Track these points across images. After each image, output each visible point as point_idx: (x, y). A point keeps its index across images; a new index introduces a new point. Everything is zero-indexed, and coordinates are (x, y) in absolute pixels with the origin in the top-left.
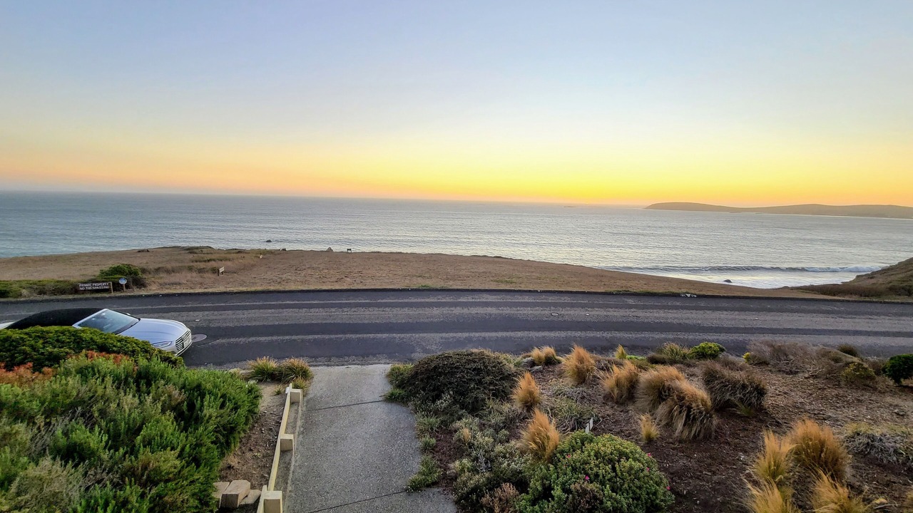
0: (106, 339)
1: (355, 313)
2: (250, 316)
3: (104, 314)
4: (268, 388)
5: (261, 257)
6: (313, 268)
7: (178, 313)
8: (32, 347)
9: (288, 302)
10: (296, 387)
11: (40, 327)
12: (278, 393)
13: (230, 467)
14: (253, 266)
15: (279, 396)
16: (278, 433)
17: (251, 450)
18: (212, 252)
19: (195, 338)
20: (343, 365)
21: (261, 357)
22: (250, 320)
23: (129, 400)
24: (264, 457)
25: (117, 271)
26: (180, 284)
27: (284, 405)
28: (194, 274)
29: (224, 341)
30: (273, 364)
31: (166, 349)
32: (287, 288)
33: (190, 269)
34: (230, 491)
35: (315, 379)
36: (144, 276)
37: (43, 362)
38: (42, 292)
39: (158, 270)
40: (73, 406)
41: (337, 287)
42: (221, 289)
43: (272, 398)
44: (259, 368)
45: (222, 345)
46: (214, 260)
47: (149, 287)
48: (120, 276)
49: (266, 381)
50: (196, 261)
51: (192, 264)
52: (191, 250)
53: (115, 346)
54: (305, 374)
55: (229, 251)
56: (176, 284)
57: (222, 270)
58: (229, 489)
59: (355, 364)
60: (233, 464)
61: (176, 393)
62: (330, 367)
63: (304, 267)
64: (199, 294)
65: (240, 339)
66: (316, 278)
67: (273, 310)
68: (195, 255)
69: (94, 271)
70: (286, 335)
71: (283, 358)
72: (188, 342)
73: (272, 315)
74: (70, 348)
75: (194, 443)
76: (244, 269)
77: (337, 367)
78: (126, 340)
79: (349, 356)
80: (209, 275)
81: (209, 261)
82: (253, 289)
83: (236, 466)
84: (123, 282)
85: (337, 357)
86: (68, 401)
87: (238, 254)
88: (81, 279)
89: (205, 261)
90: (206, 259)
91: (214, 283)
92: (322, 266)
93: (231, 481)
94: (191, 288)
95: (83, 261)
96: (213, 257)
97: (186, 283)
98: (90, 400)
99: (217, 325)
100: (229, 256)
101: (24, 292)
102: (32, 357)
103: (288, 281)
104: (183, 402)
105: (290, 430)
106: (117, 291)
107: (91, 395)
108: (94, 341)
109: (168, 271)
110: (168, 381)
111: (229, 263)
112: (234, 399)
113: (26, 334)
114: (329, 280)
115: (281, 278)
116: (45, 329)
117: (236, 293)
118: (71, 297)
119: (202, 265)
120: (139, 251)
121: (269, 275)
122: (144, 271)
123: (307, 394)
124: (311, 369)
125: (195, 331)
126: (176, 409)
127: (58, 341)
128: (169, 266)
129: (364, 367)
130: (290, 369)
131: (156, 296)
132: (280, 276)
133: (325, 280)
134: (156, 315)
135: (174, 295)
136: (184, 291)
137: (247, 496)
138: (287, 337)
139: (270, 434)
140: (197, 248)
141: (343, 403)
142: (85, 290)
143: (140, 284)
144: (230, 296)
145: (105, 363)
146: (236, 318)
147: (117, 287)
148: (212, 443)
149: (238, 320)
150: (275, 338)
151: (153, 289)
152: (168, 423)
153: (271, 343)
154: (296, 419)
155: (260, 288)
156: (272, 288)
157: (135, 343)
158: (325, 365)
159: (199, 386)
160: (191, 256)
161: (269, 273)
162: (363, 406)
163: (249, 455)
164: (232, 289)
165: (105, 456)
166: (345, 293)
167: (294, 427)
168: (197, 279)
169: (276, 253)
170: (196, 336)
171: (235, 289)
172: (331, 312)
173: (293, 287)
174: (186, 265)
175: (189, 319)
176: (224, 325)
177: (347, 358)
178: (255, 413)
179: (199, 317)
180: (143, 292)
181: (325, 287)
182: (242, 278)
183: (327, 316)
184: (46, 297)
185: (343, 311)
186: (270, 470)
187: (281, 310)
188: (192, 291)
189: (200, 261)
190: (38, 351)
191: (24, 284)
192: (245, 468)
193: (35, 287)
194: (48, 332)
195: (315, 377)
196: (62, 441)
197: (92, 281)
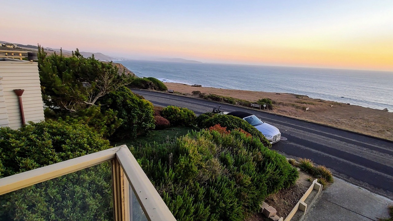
0: (248, 126)
1: (382, 157)
2: (311, 136)
3: (253, 117)
4: (305, 175)
5: (332, 106)
6: (364, 119)
7: (280, 125)
8: (228, 122)
9: (336, 135)
10: (320, 182)
11: (233, 116)
12: (309, 180)
13: (273, 200)
14: (325, 110)
15: (308, 182)
16: (300, 199)
17: (284, 199)
18: (307, 99)
19: (282, 138)
20: (357, 185)
21: (307, 158)
22: (311, 138)
23: (245, 151)
24: (289, 205)
25: (264, 100)
26: (286, 112)
27: (308, 187)
28: (294, 109)
29: (294, 144)
30: (312, 165)
31: (268, 138)
32: (339, 127)
33: (293, 105)
34: (267, 209)
35: (334, 184)
36: (273, 105)
37: (230, 128)
38: (240, 104)
39: (280, 103)
40: (230, 146)
41: (376, 135)
42: (303, 119)
43: (304, 181)
44: (304, 164)
45: (292, 146)
46: (306, 103)
47: (273, 110)
48: (264, 103)
49: (305, 172)
50: (297, 102)
51: (295, 103)
52: (297, 96)
53: (250, 130)
54: (328, 179)
55: (315, 100)
56: (284, 111)
57: (307, 109)
58: (268, 208)
59: (366, 189)
60: (274, 199)
61: (260, 156)
62: (347, 182)
63: (358, 117)
64: (291, 118)
65: (302, 146)
66: (363, 126)
67: (325, 137)
68: (298, 99)
69: (257, 99)
70: (326, 153)
71: (319, 164)
72: (278, 139)
73: (323, 140)
74: (237, 126)
75: (259, 179)
76: (319, 111)
77: (351, 184)
78: (254, 129)
79: (364, 182)
80: (300, 110)
81: (303, 103)
82: (319, 123)
83: (276, 201)
84: (265, 106)
85: (354, 178)
86: (229, 144)
87: (320, 102)
88: (253, 102)
89: (302, 103)
90: (302, 102)
91: (301, 115)
92: (371, 120)
93: (269, 205)
94: (290, 115)
95: (256, 95)
96: (306, 101)
97: (289, 112)
98: (235, 146)
99: (293, 135)
100: (314, 102)
101: (236, 103)
102: (228, 126)
103: (342, 123)
104: (261, 161)
105: (307, 202)
106: (262, 109)
107: (236, 144)
108: (244, 126)
109: (283, 105)
110: (260, 150)
111: (312, 106)
112: (281, 170)
113: (229, 117)
114: (372, 129)
115: (339, 120)
116: (233, 117)
117: (309, 122)
118: (248, 108)
119: (299, 105)
120: (276, 94)
121: (333, 117)
122: (274, 103)
123: (325, 189)
124: (334, 177)
125: (283, 135)
126: (258, 162)
127: (235, 122)
128: (285, 103)
129: (373, 194)
130: (320, 171)
131: (274, 115)
132: (339, 119)
133: (369, 129)
134: (271, 123)
135: (281, 116)
136: (286, 115)
137: (274, 216)
138: (327, 155)
139: (295, 197)
140: (301, 96)
141: (346, 206)
142: (252, 106)
143: (270, 108)
144: (305, 123)
145: (243, 134)
146: (303, 135)
147: (262, 108)
148: (266, 183)
149: (304, 136)
150: (320, 152)
151: (274, 112)
152: (253, 166)
153: (317, 154)
154: (312, 199)
155: (322, 123)
156: (330, 125)
157: (257, 131)
158: (344, 179)
159: (269, 158)
160: (296, 99)
161: (333, 116)
162: (359, 216)
163: (283, 200)
164: (308, 120)
165: (232, 166)
166: (379, 141)
167: (310, 202)
168: (294, 111)
169: (343, 105)
170: (283, 137)
171: (309, 120)
172: (363, 150)
173: (343, 127)
174: (292, 103)
175: (283, 129)
176: (297, 137)
177: (361, 182)
178: (292, 183)
179: (287, 129)
180: (270, 112)
181: (366, 133)
182: (316, 116)
183: (358, 151)
184: (241, 106)
185: (372, 152)
186: (289, 213)
187: (329, 138)
188: (289, 116)
189: (299, 103)
190: (229, 124)
191: (237, 100)
192: (279, 204)
193: (239, 102)
194: (234, 118)
195: (334, 183)
196: (223, 156)
197: (255, 103)
